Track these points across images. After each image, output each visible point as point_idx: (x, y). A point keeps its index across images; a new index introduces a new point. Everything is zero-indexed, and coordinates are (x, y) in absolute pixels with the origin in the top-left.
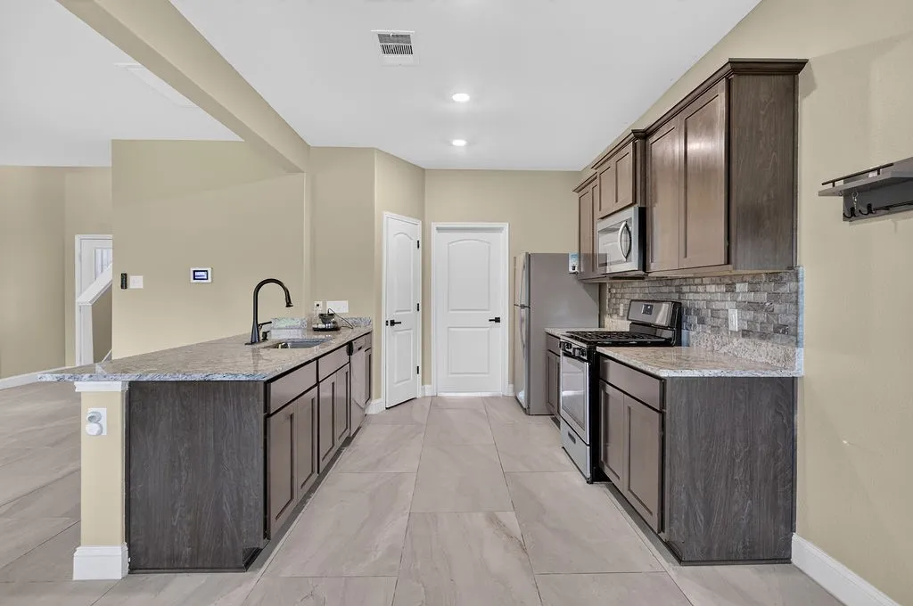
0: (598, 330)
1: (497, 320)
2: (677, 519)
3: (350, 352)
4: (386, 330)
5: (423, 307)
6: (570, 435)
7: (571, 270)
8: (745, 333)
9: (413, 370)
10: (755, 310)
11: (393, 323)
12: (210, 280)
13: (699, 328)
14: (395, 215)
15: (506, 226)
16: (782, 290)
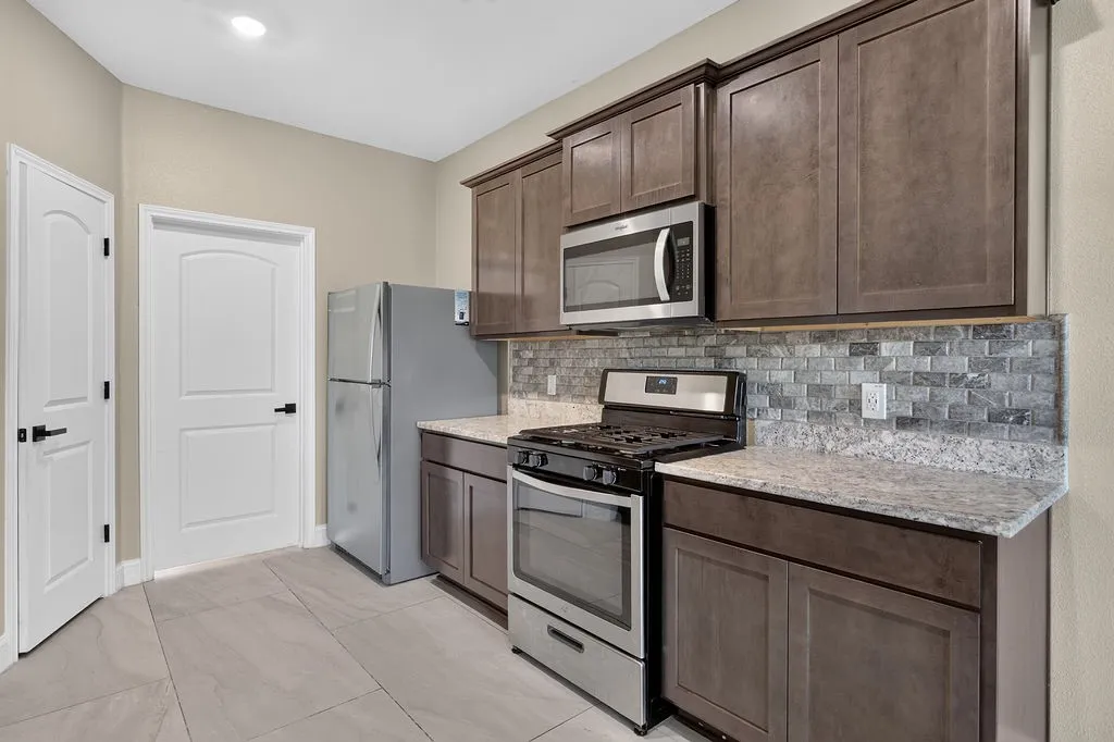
1: (290, 409)
4: (19, 457)
5: (118, 389)
6: (555, 633)
7: (457, 319)
8: (903, 423)
9: (95, 537)
10: (933, 384)
11: (40, 433)
13: (775, 414)
15: (310, 235)
16: (1011, 353)
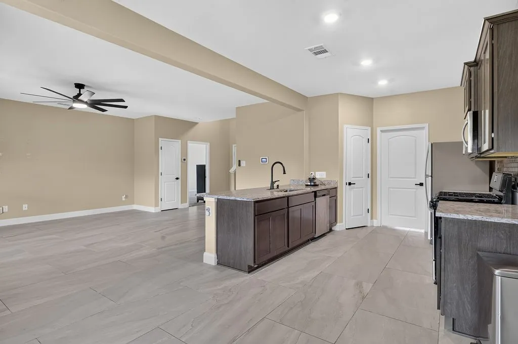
0: (488, 193)
1: (421, 184)
2: (450, 304)
3: (315, 196)
4: (346, 188)
5: (371, 176)
9: (365, 211)
11: (350, 184)
12: (267, 163)
14: (349, 126)
15: (426, 125)
